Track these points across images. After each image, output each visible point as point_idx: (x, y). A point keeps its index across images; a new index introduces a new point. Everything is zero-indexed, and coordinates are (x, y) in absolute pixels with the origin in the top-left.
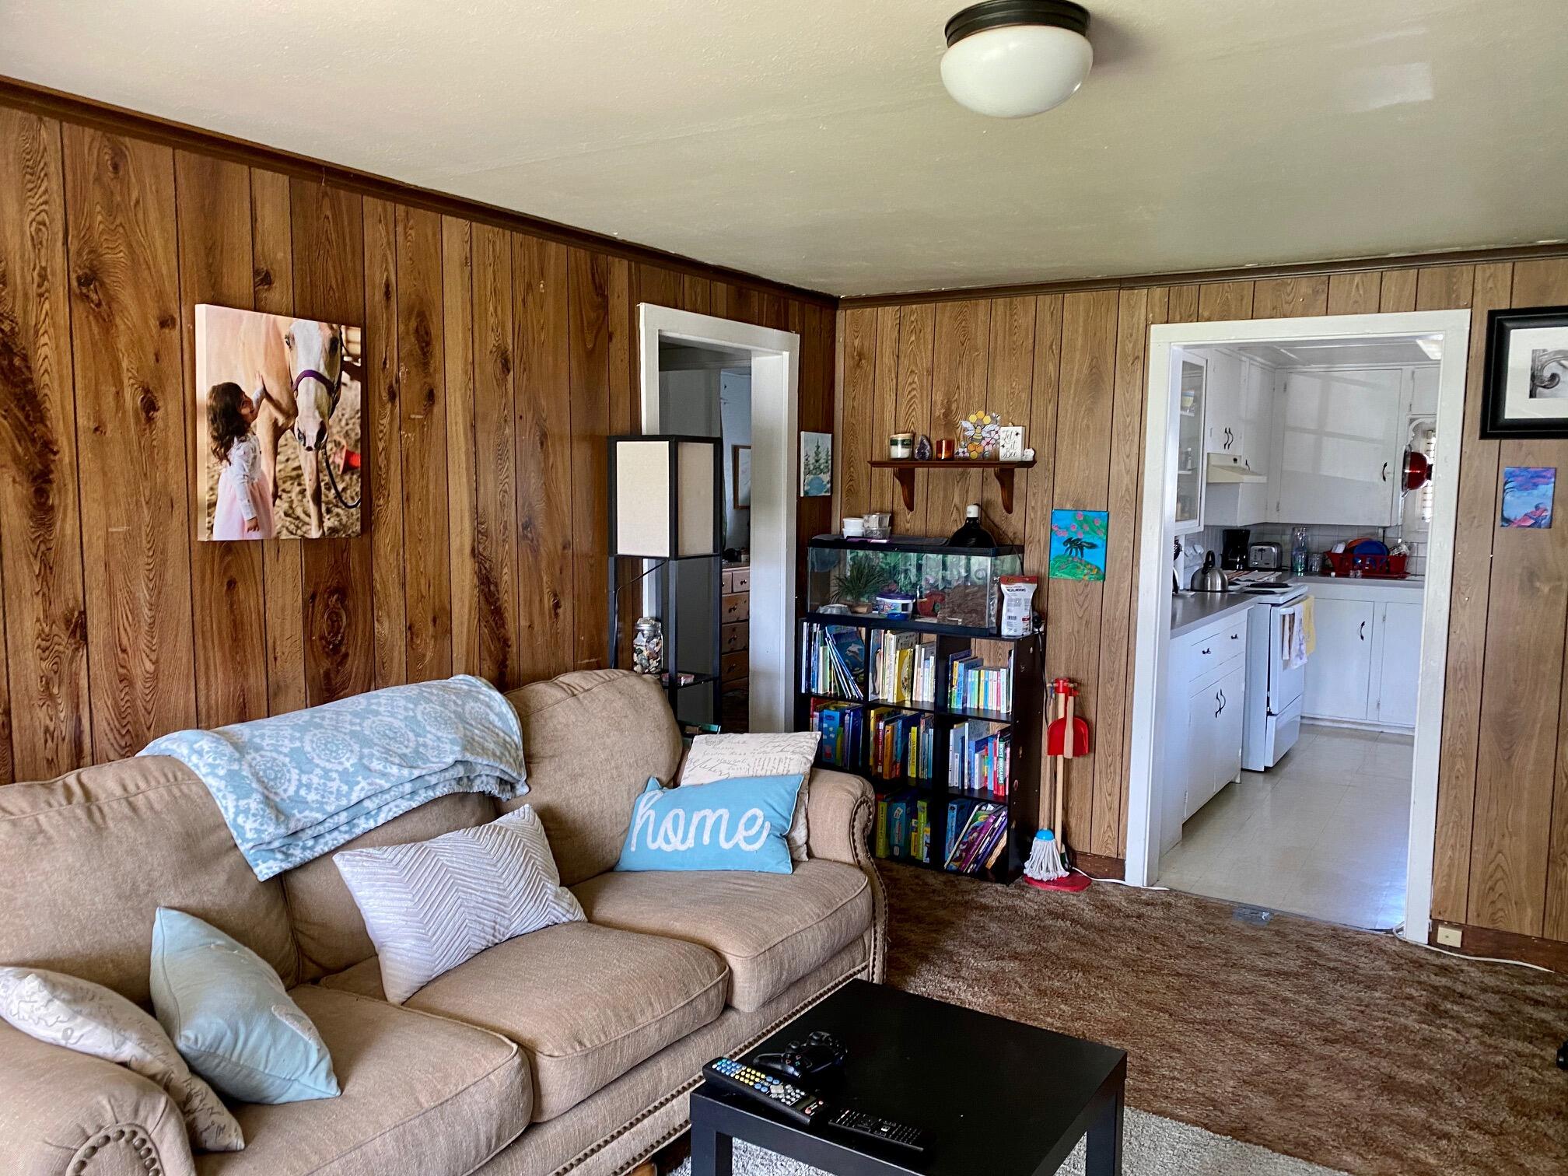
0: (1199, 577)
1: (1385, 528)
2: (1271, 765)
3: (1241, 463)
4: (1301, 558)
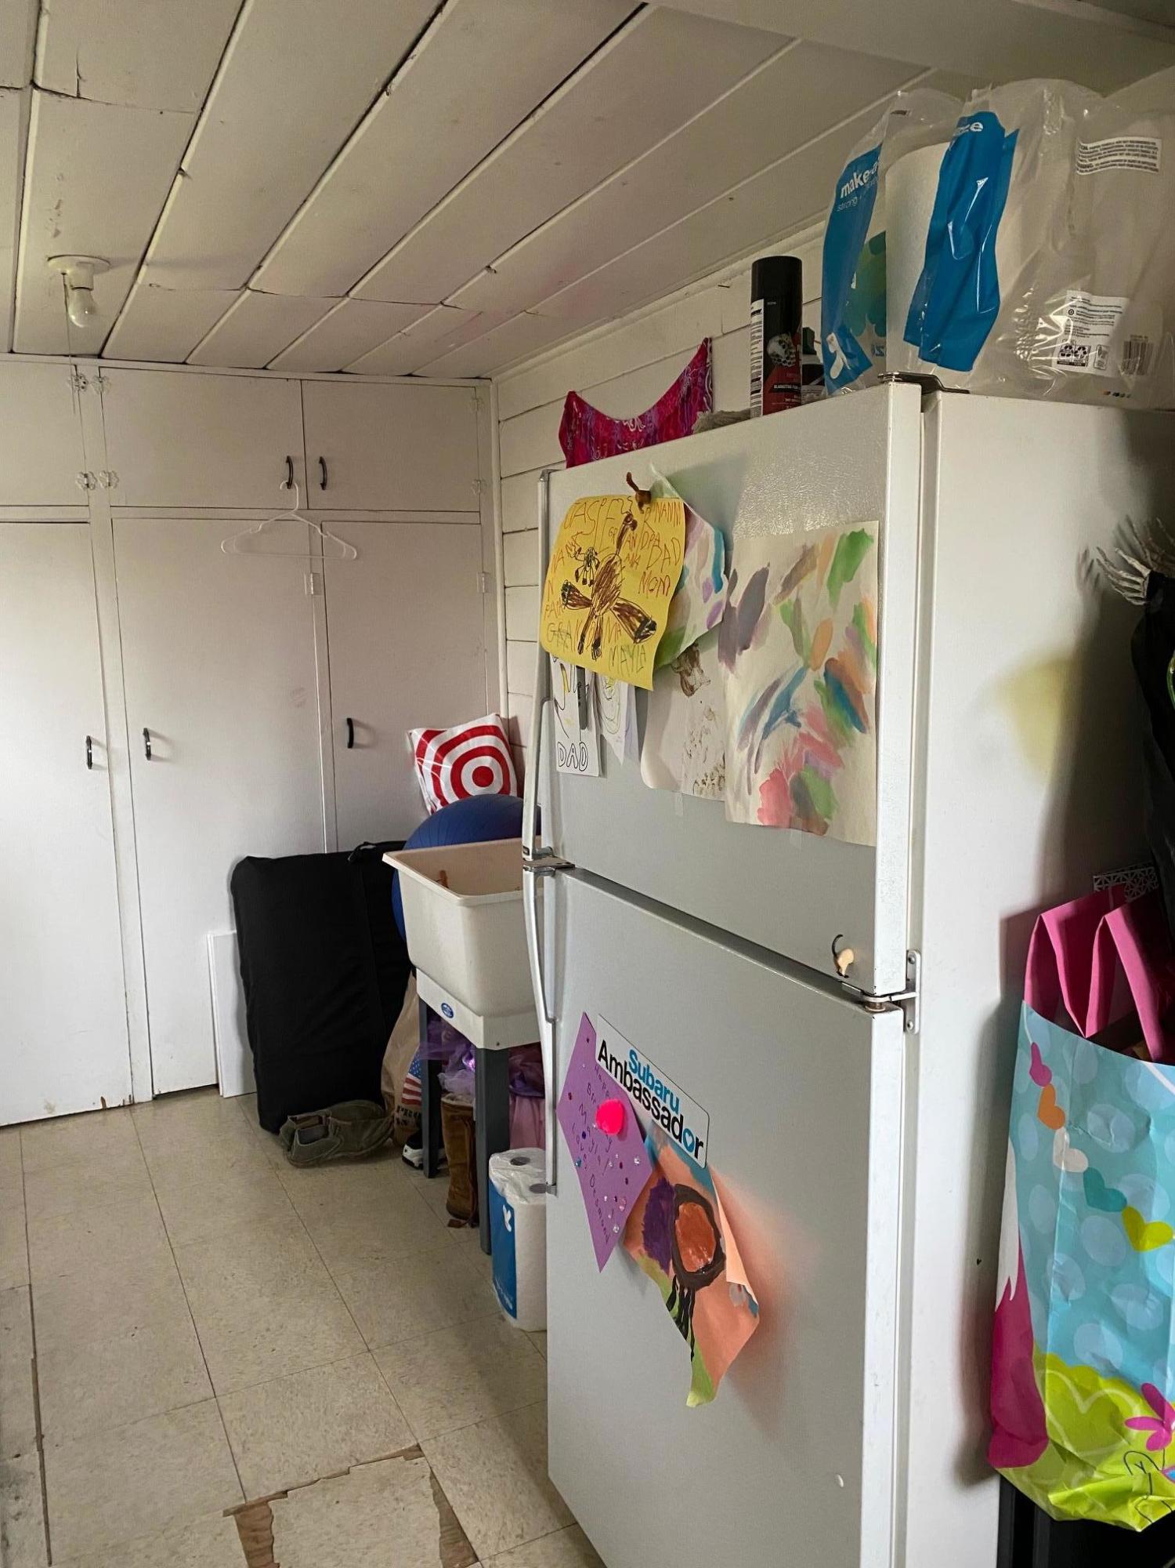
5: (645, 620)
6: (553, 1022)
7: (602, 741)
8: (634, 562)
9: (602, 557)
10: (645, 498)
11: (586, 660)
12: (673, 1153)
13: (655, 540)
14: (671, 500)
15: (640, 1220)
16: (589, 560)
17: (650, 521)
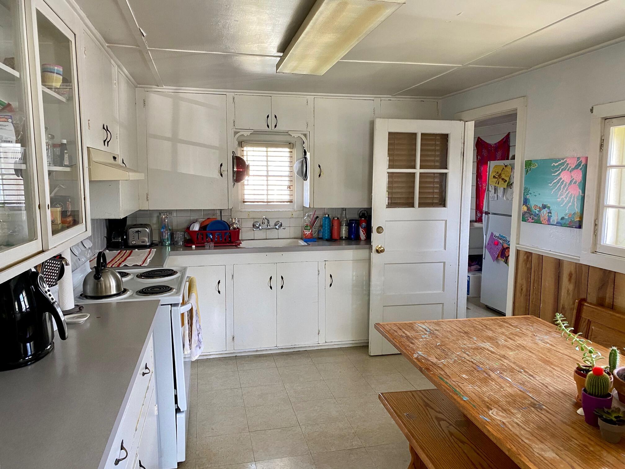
0: (92, 281)
1: (221, 211)
2: (183, 459)
3: (119, 161)
4: (166, 236)
5: (505, 180)
6: (486, 235)
7: (497, 195)
8: (504, 173)
9: (500, 173)
10: (506, 166)
11: (497, 185)
12: (505, 244)
13: (507, 171)
14: (509, 166)
15: (500, 254)
16: (497, 173)
17: (506, 169)
